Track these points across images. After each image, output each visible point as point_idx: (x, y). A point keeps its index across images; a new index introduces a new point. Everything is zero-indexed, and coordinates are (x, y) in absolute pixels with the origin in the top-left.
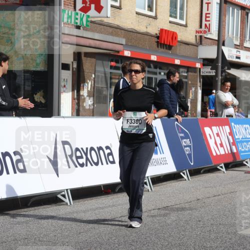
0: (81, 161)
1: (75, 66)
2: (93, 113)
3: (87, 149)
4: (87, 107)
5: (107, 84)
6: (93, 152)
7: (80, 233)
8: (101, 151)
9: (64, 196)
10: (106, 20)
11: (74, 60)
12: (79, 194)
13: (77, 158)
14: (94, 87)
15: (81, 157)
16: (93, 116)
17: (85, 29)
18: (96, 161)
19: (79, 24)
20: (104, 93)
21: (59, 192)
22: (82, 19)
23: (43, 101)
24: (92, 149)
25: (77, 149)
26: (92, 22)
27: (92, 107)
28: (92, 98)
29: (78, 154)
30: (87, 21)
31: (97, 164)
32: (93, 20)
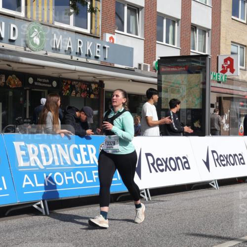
0: (223, 163)
1: (218, 105)
2: (229, 134)
3: (227, 155)
4: (225, 130)
5: (238, 116)
6: (231, 157)
7: (224, 207)
8: (236, 157)
9: (213, 184)
10: (237, 78)
11: (217, 101)
12: (223, 183)
13: (221, 161)
14: (229, 118)
15: (224, 160)
16: (229, 135)
17: (224, 83)
18: (233, 162)
19: (220, 80)
20: (236, 121)
21: (210, 181)
22: (222, 77)
23: (199, 127)
24: (230, 155)
25: (221, 156)
26: (228, 79)
27: (228, 130)
28: (228, 125)
29: (222, 158)
30: (225, 78)
31: (233, 165)
32: (229, 77)
